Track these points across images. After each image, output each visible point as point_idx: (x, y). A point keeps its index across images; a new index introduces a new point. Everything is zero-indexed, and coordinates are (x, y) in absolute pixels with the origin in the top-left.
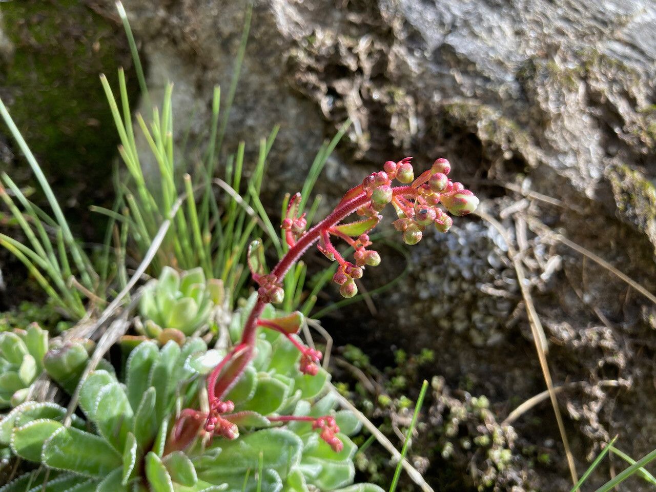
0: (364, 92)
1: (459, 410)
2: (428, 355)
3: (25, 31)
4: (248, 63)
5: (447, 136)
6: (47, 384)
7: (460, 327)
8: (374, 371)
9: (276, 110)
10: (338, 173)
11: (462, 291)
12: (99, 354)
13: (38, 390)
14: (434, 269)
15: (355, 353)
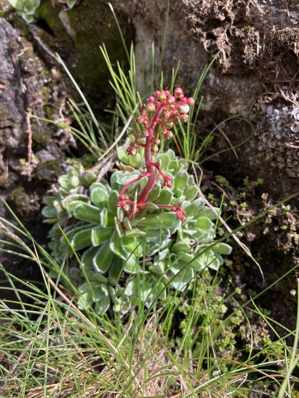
0: (231, 32)
1: (274, 211)
2: (260, 181)
3: (79, 24)
4: (172, 24)
5: (276, 54)
6: (83, 188)
7: (281, 166)
8: (231, 188)
9: (186, 50)
10: (215, 82)
11: (277, 146)
12: (100, 176)
13: (79, 190)
14: (264, 134)
15: (221, 179)
